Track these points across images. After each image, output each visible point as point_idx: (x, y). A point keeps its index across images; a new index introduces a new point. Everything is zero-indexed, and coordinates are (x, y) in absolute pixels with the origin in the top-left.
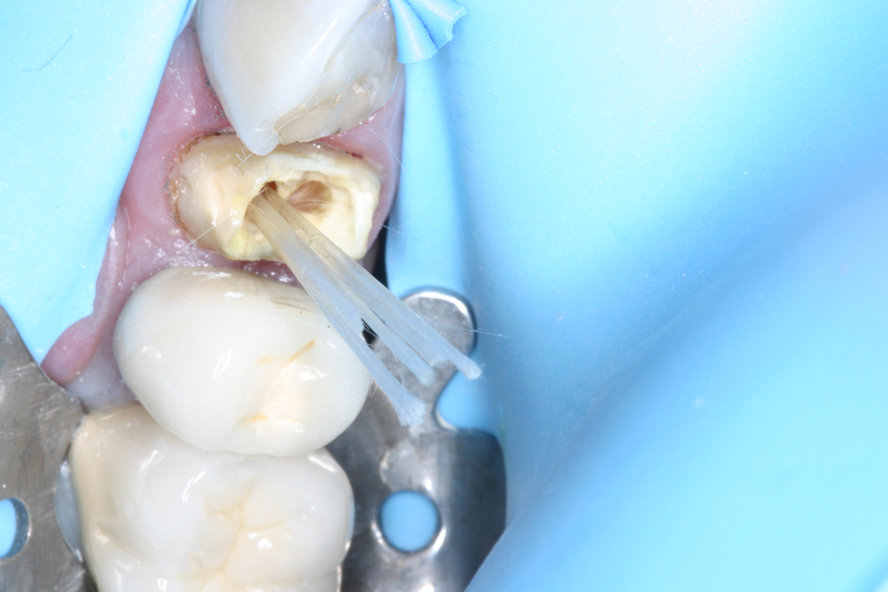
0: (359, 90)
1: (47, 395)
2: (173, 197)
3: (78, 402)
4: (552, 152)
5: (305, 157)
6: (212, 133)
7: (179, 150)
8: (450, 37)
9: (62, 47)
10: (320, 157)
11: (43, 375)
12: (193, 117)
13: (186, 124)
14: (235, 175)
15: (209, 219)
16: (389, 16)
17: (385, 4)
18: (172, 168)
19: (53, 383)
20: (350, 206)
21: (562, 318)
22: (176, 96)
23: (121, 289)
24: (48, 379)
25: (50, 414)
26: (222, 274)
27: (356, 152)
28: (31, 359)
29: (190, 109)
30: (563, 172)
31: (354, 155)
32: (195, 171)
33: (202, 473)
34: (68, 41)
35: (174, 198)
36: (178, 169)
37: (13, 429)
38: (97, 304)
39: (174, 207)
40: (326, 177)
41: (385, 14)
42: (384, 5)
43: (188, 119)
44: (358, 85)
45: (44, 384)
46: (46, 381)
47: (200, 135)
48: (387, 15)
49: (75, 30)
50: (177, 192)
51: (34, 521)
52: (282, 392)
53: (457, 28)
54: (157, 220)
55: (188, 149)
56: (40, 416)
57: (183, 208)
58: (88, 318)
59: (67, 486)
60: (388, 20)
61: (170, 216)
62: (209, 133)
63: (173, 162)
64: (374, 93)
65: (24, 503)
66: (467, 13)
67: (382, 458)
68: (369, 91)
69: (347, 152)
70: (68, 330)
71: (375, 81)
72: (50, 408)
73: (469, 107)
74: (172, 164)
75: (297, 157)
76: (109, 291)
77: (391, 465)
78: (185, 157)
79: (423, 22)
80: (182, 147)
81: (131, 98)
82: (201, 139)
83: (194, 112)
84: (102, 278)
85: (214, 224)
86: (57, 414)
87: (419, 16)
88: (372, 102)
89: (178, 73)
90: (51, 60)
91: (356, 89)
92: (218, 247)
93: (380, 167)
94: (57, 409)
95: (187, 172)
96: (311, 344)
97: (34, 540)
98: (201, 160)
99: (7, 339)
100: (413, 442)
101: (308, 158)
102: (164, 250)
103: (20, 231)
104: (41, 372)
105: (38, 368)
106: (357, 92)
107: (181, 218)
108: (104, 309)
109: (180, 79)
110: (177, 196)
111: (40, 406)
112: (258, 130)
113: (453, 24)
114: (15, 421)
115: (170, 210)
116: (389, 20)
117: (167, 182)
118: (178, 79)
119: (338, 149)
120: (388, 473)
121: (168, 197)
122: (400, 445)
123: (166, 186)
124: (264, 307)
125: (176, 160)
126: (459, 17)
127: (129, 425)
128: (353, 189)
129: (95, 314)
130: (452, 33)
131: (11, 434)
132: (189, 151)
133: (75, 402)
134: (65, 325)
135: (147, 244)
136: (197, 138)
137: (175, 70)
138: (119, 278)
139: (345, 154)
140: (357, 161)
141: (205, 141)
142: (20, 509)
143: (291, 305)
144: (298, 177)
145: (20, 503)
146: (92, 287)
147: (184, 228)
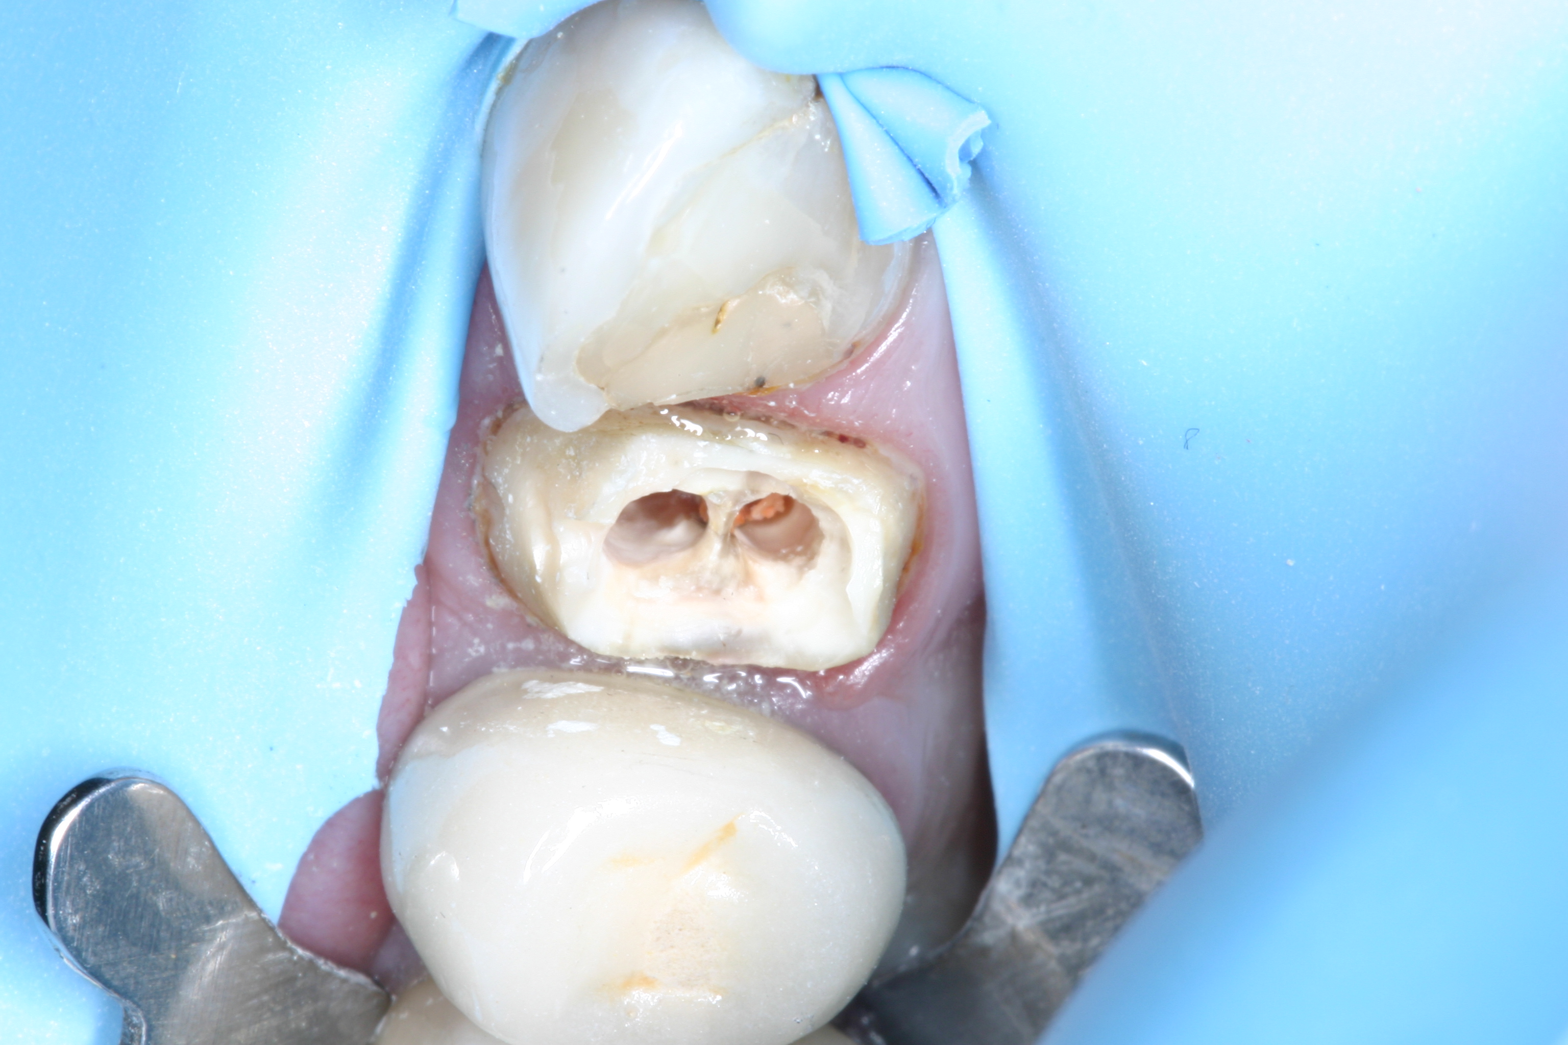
7: (480, 430)
11: (277, 936)
12: (499, 359)
16: (828, 143)
17: (815, 116)
20: (846, 547)
24: (290, 943)
27: (847, 434)
28: (247, 900)
29: (493, 345)
31: (843, 439)
32: (507, 471)
39: (483, 547)
41: (818, 137)
42: (812, 118)
43: (490, 364)
45: (281, 955)
46: (285, 947)
48: (823, 139)
54: (464, 580)
57: (501, 551)
60: (827, 149)
61: (482, 569)
66: (991, 122)
68: (813, 299)
69: (829, 434)
71: (823, 280)
78: (490, 444)
87: (893, 139)
88: (827, 323)
92: (558, 629)
93: (909, 465)
95: (496, 474)
99: (191, 861)
102: (482, 642)
104: (273, 931)
105: (266, 922)
114: (217, 1032)
115: (481, 555)
116: (830, 149)
119: (802, 426)
128: (843, 508)
140: (850, 451)
144: (736, 485)
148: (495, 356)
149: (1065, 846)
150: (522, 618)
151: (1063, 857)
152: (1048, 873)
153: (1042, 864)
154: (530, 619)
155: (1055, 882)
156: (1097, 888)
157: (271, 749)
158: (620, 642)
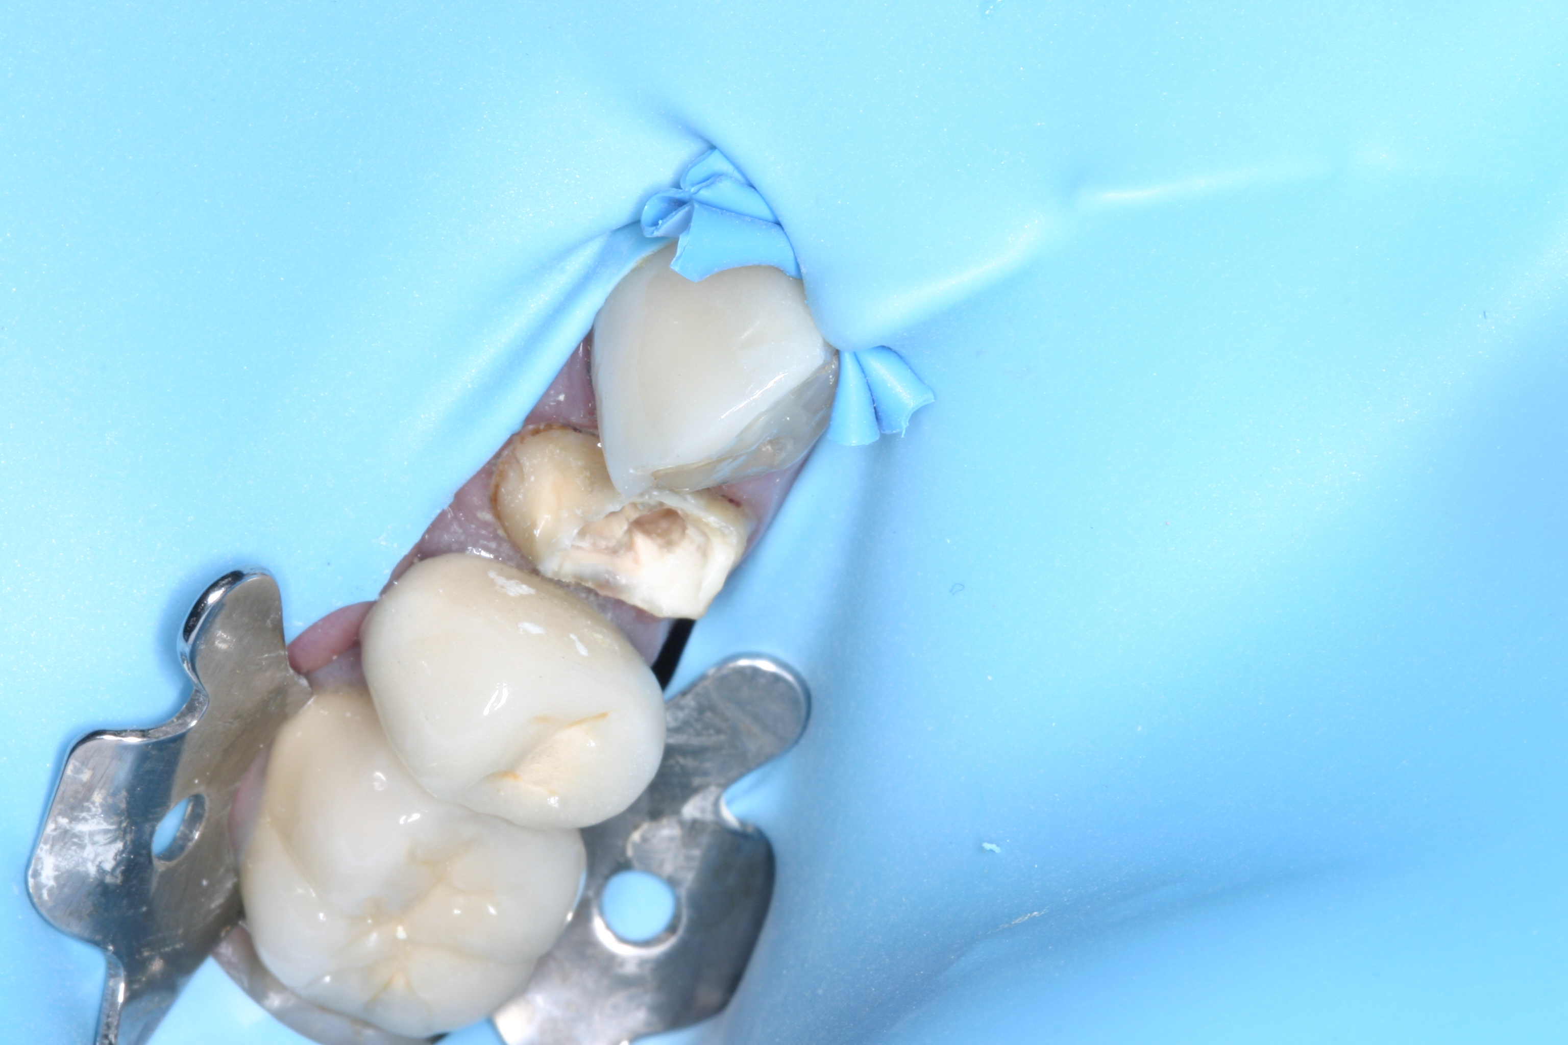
0: (766, 447)
8: (904, 424)
15: (534, 526)
17: (835, 366)
20: (705, 554)
27: (734, 500)
31: (731, 501)
33: (416, 816)
36: (514, 449)
37: (231, 720)
41: (831, 377)
42: (833, 367)
48: (832, 379)
52: (548, 756)
53: (916, 416)
60: (831, 383)
66: (934, 401)
67: (636, 827)
69: (724, 496)
77: (644, 840)
85: (537, 533)
96: (603, 715)
97: (200, 844)
98: (547, 452)
100: (682, 823)
112: (632, 471)
113: (912, 412)
114: (236, 712)
116: (833, 383)
120: (636, 846)
122: (665, 821)
124: (563, 657)
126: (923, 404)
127: (348, 715)
130: (909, 422)
131: (228, 725)
139: (720, 498)
140: (731, 507)
147: (498, 516)
148: (557, 399)
149: (712, 708)
150: (495, 530)
151: (709, 714)
152: (697, 720)
153: (695, 714)
154: (501, 532)
155: (699, 726)
156: (722, 737)
157: (329, 564)
158: (557, 570)
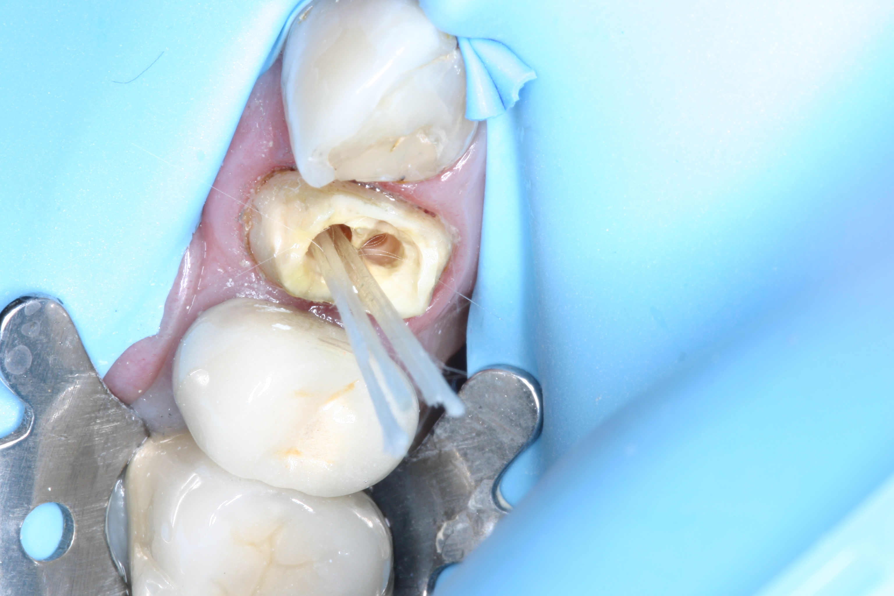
0: (425, 141)
1: (106, 409)
2: (246, 227)
3: (141, 422)
4: (607, 230)
5: (374, 204)
6: (287, 167)
7: (256, 181)
9: (153, 64)
10: (389, 207)
11: (102, 386)
12: (271, 149)
13: (263, 156)
14: (300, 210)
15: (273, 250)
16: (460, 70)
17: (457, 57)
18: (248, 198)
19: (113, 396)
20: (418, 263)
21: (600, 398)
22: (257, 126)
23: (188, 313)
24: (109, 392)
25: (107, 427)
26: (282, 310)
27: (429, 210)
28: (92, 368)
29: (268, 141)
30: (615, 252)
31: (426, 212)
32: (266, 203)
34: (159, 57)
35: (247, 229)
36: (253, 201)
37: (65, 435)
38: (164, 324)
39: (246, 238)
40: (398, 231)
41: (456, 67)
42: (455, 57)
43: (265, 150)
44: (425, 135)
45: (103, 396)
46: (106, 393)
47: (276, 169)
48: (458, 68)
49: (167, 48)
50: (250, 223)
51: (78, 531)
52: (318, 430)
54: (230, 249)
55: (264, 182)
56: (96, 428)
57: (252, 239)
58: (154, 336)
59: (121, 503)
60: (458, 73)
61: (242, 247)
62: (284, 168)
63: (249, 193)
64: (441, 147)
65: (71, 511)
66: (536, 77)
67: (439, 528)
68: (436, 143)
69: (419, 208)
70: (133, 346)
71: (443, 134)
72: (108, 422)
73: (537, 178)
74: (248, 195)
75: (365, 203)
76: (177, 312)
77: (446, 536)
78: (259, 189)
79: (493, 82)
80: (259, 178)
81: (210, 121)
82: (276, 173)
83: (271, 144)
84: (171, 299)
85: (275, 256)
86: (115, 429)
87: (490, 75)
88: (439, 155)
89: (262, 104)
90: (141, 74)
91: (421, 139)
92: (278, 280)
93: (454, 229)
94: (115, 424)
95: (260, 203)
97: (76, 549)
98: (274, 193)
99: (68, 343)
100: (469, 516)
101: (377, 205)
102: (234, 280)
103: (92, 239)
104: (101, 383)
105: (98, 378)
106: (423, 142)
107: (251, 250)
108: (170, 331)
109: (262, 111)
110: (250, 227)
111: (96, 418)
114: (67, 426)
115: (242, 241)
116: (460, 74)
117: (242, 212)
118: (261, 110)
119: (410, 202)
120: (443, 543)
121: (241, 227)
122: (457, 517)
123: (240, 217)
125: (252, 191)
128: (421, 245)
129: (160, 334)
131: (63, 438)
132: (264, 184)
133: (136, 422)
134: (131, 341)
135: (220, 272)
136: (273, 172)
137: (260, 101)
138: (188, 301)
139: (417, 209)
140: (429, 218)
141: (279, 175)
142: (67, 516)
143: (338, 346)
144: (370, 226)
145: (67, 510)
146: (161, 308)
152: (460, 427)
153: (458, 423)
155: (463, 432)
156: (482, 438)
157: (116, 311)
